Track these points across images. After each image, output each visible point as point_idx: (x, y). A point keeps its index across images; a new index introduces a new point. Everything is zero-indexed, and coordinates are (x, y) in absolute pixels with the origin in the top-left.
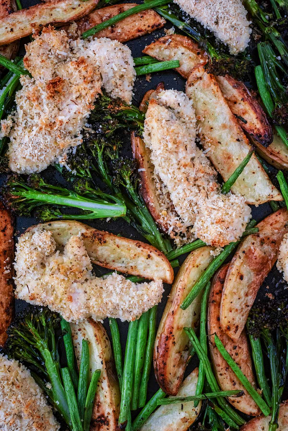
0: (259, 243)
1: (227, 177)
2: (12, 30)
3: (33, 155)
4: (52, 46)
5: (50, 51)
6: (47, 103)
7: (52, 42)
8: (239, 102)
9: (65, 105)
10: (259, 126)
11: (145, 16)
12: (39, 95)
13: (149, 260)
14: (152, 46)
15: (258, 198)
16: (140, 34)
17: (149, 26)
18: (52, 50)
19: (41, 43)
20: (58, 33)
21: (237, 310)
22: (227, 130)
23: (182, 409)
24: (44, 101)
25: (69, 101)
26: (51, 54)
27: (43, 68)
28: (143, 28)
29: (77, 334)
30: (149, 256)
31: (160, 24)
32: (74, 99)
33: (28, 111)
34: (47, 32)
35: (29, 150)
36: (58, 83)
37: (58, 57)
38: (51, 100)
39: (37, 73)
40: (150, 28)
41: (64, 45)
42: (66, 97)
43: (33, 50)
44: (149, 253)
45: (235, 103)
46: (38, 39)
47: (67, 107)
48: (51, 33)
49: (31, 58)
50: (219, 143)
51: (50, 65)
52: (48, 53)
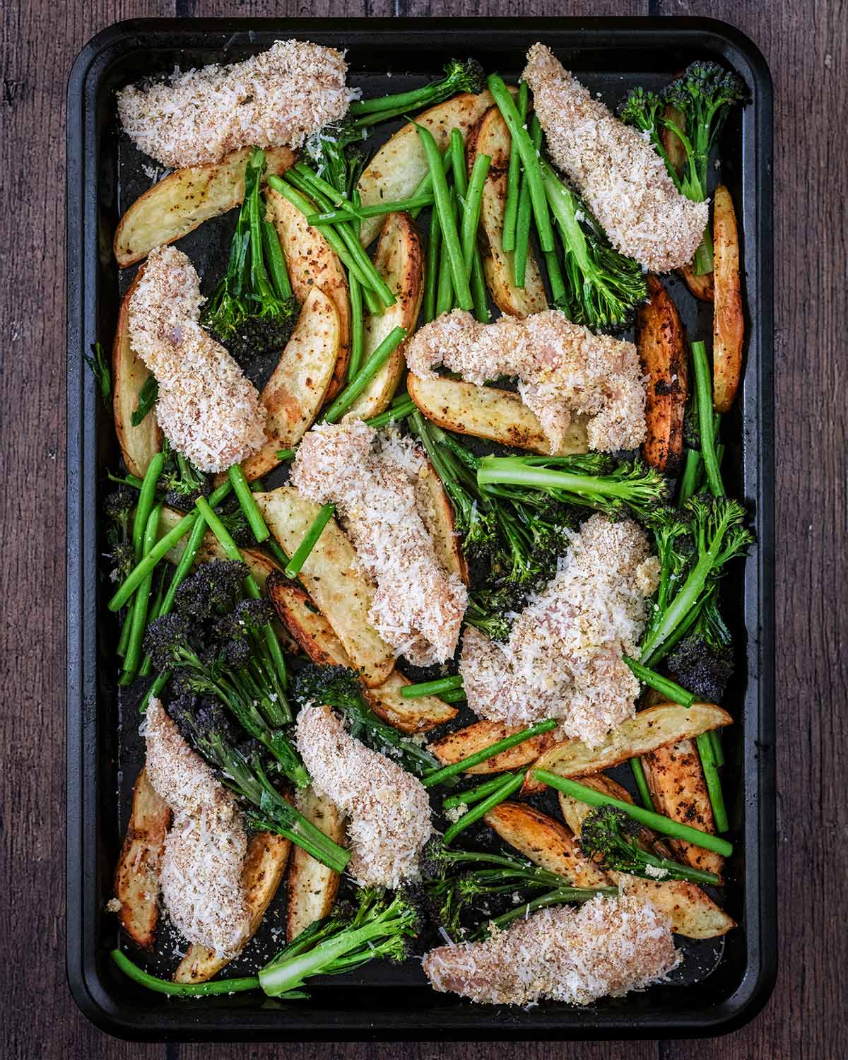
0: (281, 432)
1: (331, 526)
2: (650, 725)
8: (320, 633)
10: (287, 599)
11: (458, 756)
13: (445, 406)
14: (446, 717)
15: (286, 495)
16: (464, 731)
17: (452, 741)
21: (316, 335)
22: (334, 593)
23: (381, 191)
28: (459, 739)
29: (537, 294)
30: (445, 411)
31: (435, 745)
40: (450, 739)
44: (446, 416)
45: (324, 632)
50: (344, 575)
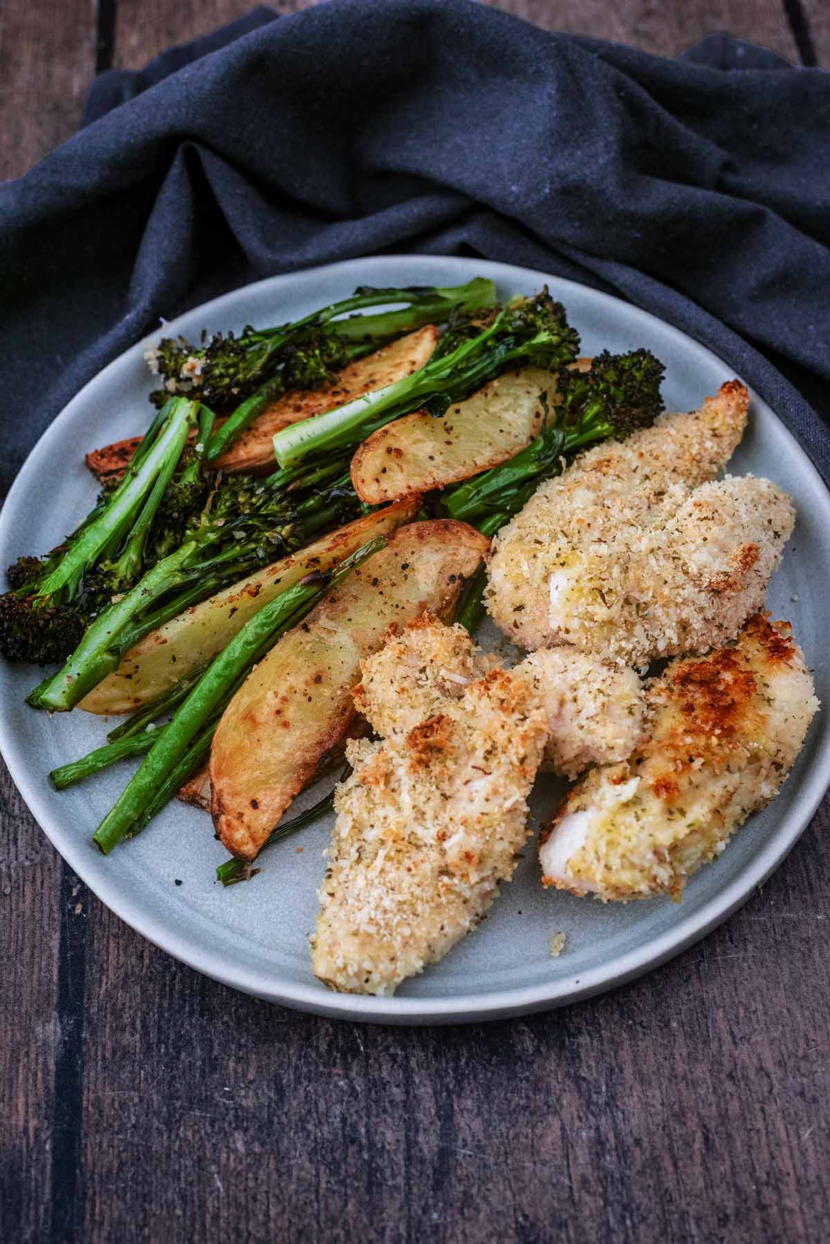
3: (377, 924)
4: (429, 658)
5: (423, 670)
6: (412, 783)
7: (429, 650)
9: (458, 782)
12: (391, 768)
18: (428, 670)
19: (402, 653)
20: (445, 630)
24: (405, 780)
25: (468, 772)
26: (424, 678)
27: (401, 707)
32: (481, 763)
33: (365, 815)
34: (418, 628)
35: (365, 910)
36: (435, 726)
37: (443, 687)
38: (422, 772)
39: (386, 720)
41: (461, 658)
42: (461, 762)
43: (380, 668)
46: (394, 643)
47: (465, 789)
48: (428, 629)
49: (372, 686)
51: (422, 700)
52: (418, 675)
